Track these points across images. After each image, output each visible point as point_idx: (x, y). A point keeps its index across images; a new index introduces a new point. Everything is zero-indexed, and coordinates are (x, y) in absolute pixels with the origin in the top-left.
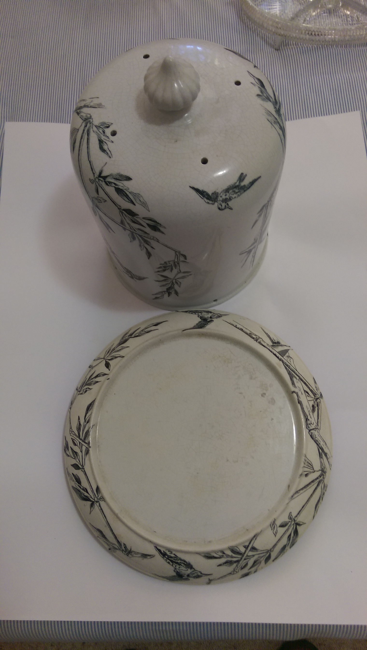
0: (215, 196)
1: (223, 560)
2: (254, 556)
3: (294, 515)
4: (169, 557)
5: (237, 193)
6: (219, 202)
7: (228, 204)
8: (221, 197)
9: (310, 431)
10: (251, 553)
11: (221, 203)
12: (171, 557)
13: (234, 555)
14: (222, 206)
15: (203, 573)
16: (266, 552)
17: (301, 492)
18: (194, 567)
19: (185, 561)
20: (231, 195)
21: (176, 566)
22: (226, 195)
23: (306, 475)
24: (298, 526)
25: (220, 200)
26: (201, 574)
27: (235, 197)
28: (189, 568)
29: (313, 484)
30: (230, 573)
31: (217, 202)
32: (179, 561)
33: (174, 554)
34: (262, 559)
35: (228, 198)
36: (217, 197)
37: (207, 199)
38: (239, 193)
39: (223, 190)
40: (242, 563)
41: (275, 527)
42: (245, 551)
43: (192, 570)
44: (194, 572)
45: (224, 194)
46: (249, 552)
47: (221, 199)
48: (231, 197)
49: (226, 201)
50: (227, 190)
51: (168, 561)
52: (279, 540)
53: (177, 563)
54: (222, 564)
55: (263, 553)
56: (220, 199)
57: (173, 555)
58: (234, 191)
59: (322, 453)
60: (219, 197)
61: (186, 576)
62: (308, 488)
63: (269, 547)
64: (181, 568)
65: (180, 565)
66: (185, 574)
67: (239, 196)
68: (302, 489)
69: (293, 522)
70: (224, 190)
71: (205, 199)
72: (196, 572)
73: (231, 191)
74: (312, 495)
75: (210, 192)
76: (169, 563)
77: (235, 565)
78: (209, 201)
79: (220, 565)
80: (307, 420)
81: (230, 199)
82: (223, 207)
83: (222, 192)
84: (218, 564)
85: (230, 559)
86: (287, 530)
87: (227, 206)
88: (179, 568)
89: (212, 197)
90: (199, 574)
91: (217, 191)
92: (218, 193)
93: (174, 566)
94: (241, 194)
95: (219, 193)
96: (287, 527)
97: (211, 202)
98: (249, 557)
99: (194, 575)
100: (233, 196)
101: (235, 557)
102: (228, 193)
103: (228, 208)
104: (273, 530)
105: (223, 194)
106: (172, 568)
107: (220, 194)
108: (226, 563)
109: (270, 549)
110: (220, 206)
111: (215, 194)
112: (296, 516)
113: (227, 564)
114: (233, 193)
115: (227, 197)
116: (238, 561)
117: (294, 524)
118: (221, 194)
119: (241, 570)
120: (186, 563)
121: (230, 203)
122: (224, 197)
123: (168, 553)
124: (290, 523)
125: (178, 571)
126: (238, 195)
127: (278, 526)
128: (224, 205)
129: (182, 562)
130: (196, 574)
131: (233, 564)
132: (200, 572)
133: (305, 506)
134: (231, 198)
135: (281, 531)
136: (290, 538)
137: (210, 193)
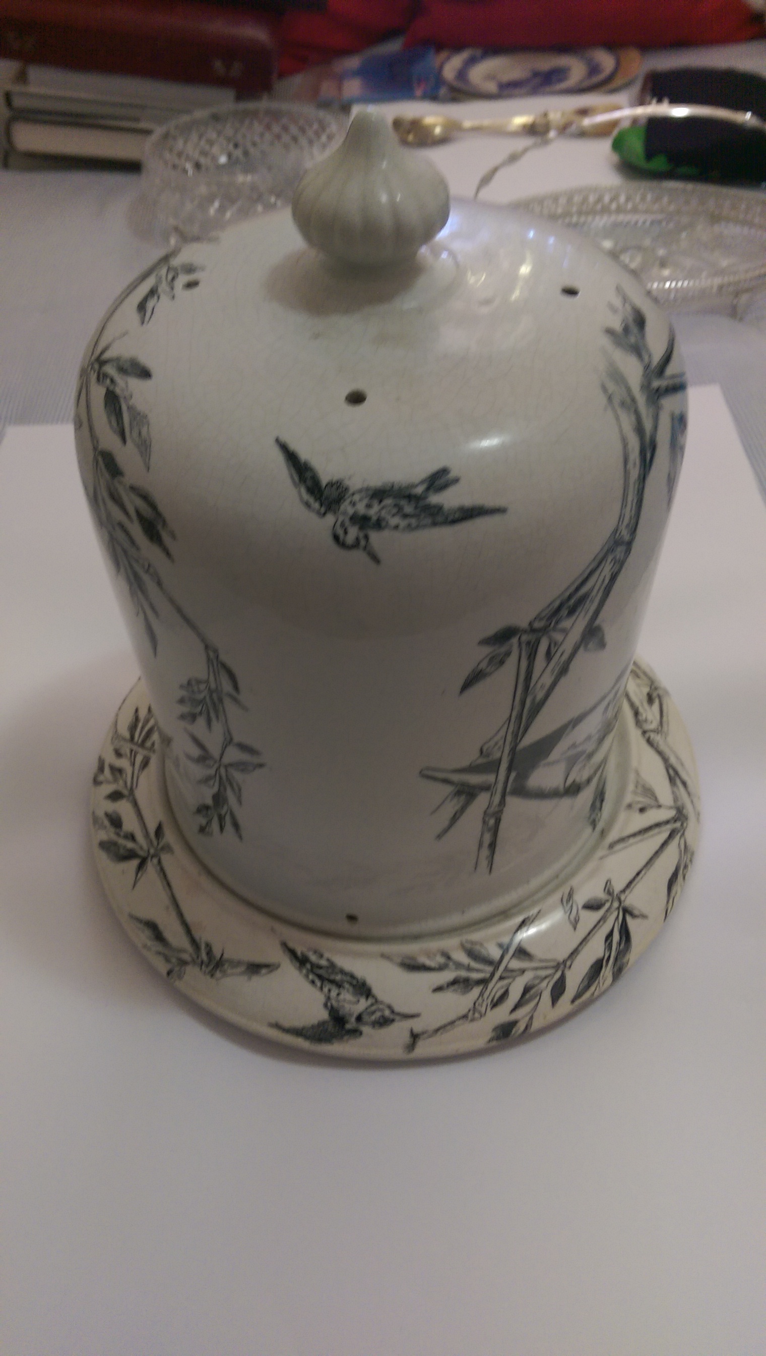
0: (334, 494)
1: (448, 976)
2: (523, 971)
3: (618, 886)
4: (315, 968)
5: (406, 516)
6: (341, 519)
7: (366, 537)
8: (353, 504)
9: (644, 732)
10: (515, 964)
11: (347, 523)
12: (320, 967)
13: (473, 964)
14: (346, 532)
15: (397, 1009)
16: (553, 967)
17: (632, 840)
18: (376, 991)
19: (352, 976)
20: (383, 513)
21: (329, 991)
22: (369, 506)
23: (642, 810)
24: (628, 918)
25: (345, 513)
26: (393, 1012)
27: (396, 527)
28: (361, 994)
29: (656, 830)
30: (465, 1017)
31: (335, 513)
32: (338, 977)
33: (328, 960)
34: (544, 984)
35: (374, 518)
36: (339, 500)
37: (310, 491)
38: (413, 521)
39: (365, 485)
40: (495, 988)
41: (572, 906)
42: (502, 957)
43: (370, 1001)
44: (373, 1008)
45: (365, 502)
46: (511, 958)
47: (351, 511)
48: (384, 519)
49: (362, 521)
50: (379, 494)
51: (311, 977)
52: (585, 941)
53: (332, 982)
54: (445, 986)
55: (546, 968)
56: (347, 508)
57: (323, 962)
58: (400, 509)
59: (674, 776)
60: (348, 501)
61: (353, 1020)
62: (646, 835)
63: (561, 954)
64: (342, 997)
65: (339, 985)
66: (351, 1015)
67: (409, 528)
68: (634, 835)
69: (616, 904)
70: (367, 489)
71: (303, 490)
72: (381, 1006)
73: (388, 501)
74: (657, 854)
75: (327, 472)
76: (313, 982)
77: (476, 991)
78: (311, 500)
79: (439, 989)
80: (636, 713)
81: (379, 525)
82: (350, 538)
83: (360, 491)
84: (435, 986)
85: (463, 974)
86: (603, 919)
87: (363, 543)
88: (338, 994)
89: (326, 493)
90: (387, 1013)
91: (347, 483)
92: (347, 489)
93: (326, 990)
94: (418, 527)
95: (351, 491)
96: (601, 912)
97: (316, 505)
98: (511, 974)
99: (373, 1018)
100: (394, 521)
101: (478, 971)
102: (381, 501)
103: (365, 548)
104: (568, 914)
105: (361, 500)
106: (320, 998)
107: (353, 494)
108: (455, 982)
109: (563, 962)
110: (340, 532)
111: (338, 488)
112: (623, 891)
113: (456, 986)
114: (395, 511)
115: (373, 512)
116: (484, 982)
117: (618, 908)
118: (356, 497)
119: (492, 1008)
120: (355, 982)
121: (376, 538)
122: (361, 508)
123: (313, 958)
124: (607, 905)
125: (335, 1004)
126: (409, 525)
127: (580, 907)
128: (353, 533)
129: (345, 978)
130: (378, 1014)
131: (472, 989)
132: (390, 1007)
133: (643, 872)
134: (383, 524)
135: (589, 918)
136: (612, 941)
137: (324, 480)
